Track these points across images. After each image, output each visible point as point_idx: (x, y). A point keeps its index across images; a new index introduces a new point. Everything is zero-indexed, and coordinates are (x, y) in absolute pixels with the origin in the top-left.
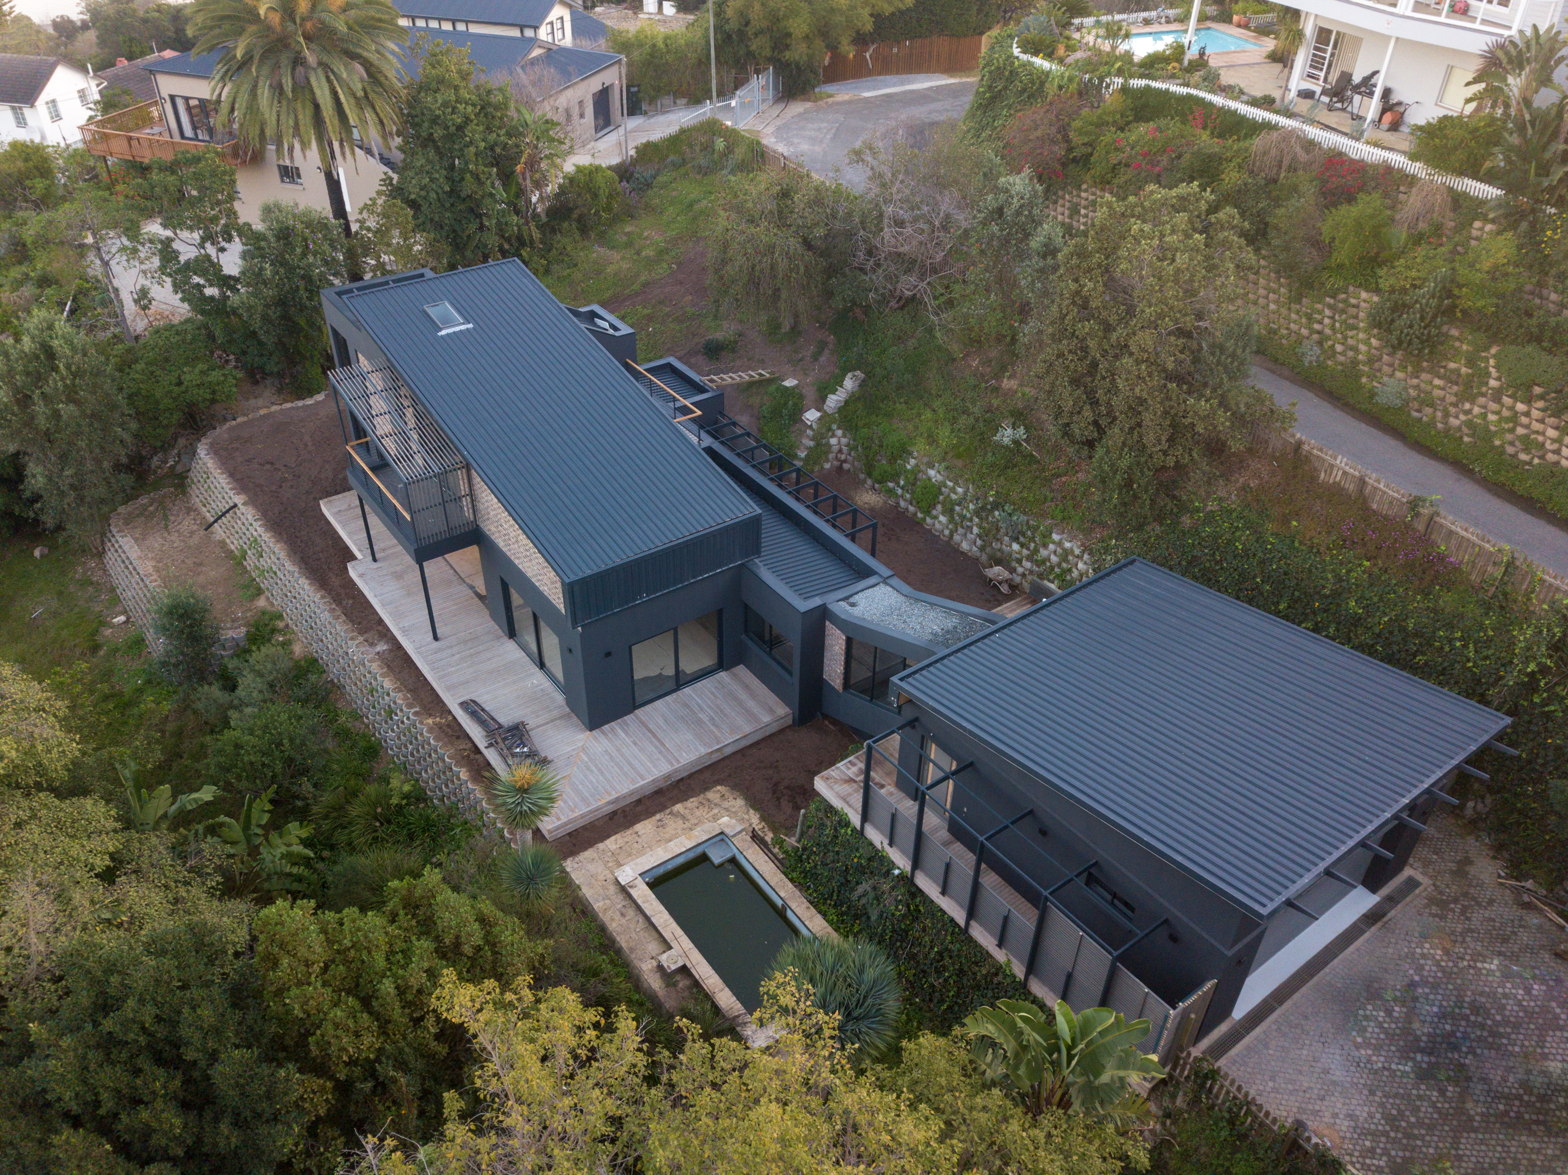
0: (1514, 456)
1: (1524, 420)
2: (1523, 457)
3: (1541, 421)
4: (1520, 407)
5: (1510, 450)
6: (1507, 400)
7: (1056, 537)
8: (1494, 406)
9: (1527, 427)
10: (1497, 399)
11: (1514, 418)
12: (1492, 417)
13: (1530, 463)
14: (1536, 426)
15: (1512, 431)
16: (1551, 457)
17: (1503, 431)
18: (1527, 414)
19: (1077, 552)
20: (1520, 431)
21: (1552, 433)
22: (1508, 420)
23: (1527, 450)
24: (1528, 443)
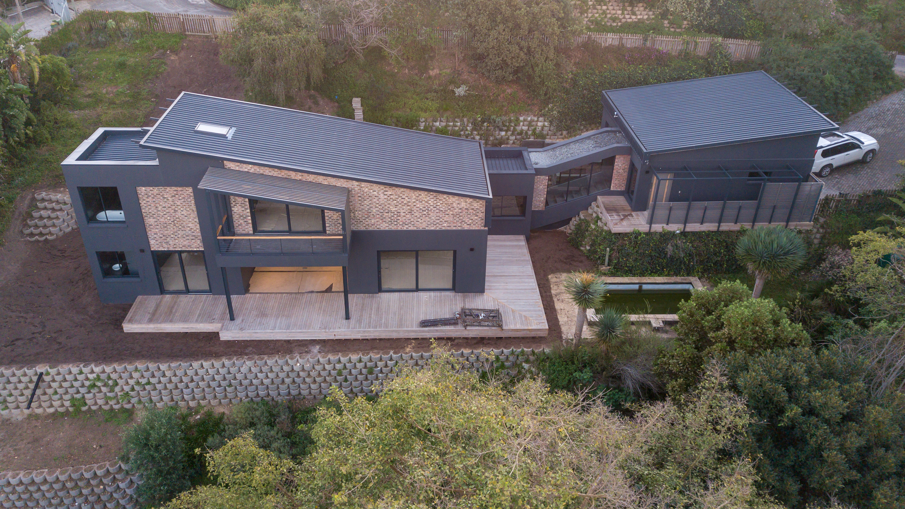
0: (611, 25)
1: (608, 11)
2: (615, 24)
3: (614, 9)
4: (604, 8)
5: (609, 24)
6: (599, 7)
7: (521, 118)
8: (595, 11)
9: (610, 13)
10: (595, 9)
11: (604, 12)
12: (597, 15)
13: (617, 26)
14: (614, 12)
15: (606, 17)
16: (623, 20)
17: (602, 19)
18: (608, 9)
19: (536, 119)
20: (609, 16)
21: (620, 12)
22: (602, 14)
23: (614, 21)
24: (614, 20)
